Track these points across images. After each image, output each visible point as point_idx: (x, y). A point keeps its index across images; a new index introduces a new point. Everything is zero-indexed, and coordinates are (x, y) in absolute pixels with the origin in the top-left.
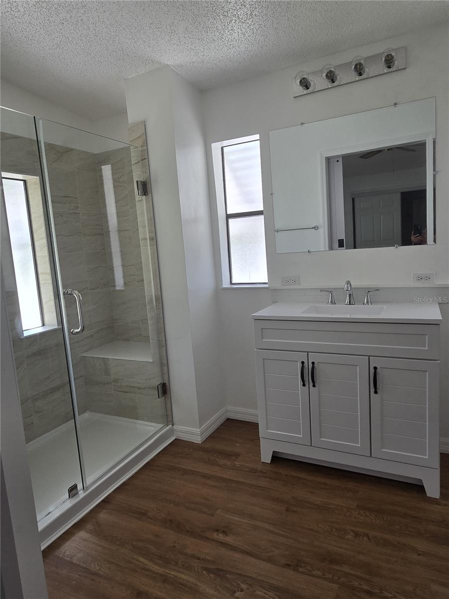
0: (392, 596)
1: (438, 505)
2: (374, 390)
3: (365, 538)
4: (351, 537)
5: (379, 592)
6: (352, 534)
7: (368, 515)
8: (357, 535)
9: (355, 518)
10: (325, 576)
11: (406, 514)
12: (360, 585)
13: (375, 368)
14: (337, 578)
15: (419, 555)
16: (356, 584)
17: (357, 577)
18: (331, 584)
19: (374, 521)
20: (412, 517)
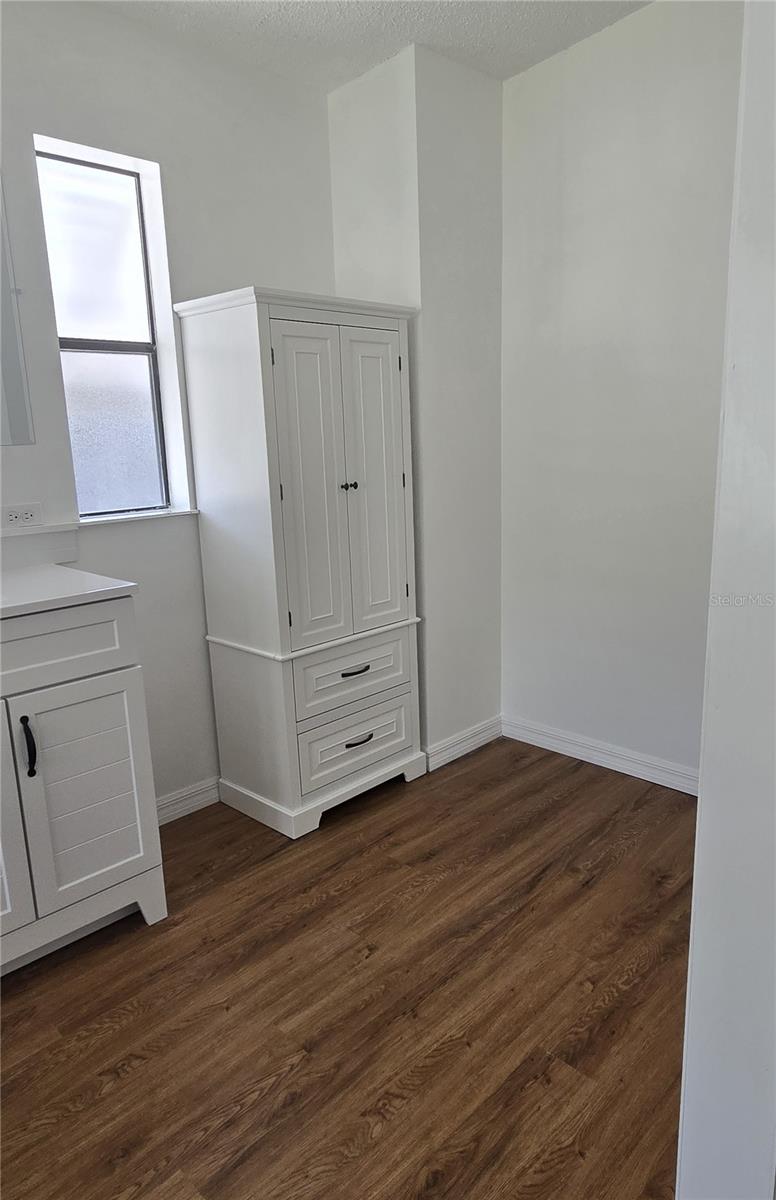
0: (258, 1093)
1: (176, 925)
2: (28, 769)
3: (136, 1063)
4: (110, 1084)
5: (239, 1108)
6: (105, 1078)
7: (98, 1026)
8: (114, 1072)
9: (81, 1051)
10: (143, 1185)
11: (151, 975)
12: (206, 1130)
13: (24, 720)
14: (164, 1163)
15: (228, 1009)
16: (200, 1136)
17: (189, 1125)
18: (166, 1183)
19: (117, 1027)
20: (162, 970)
